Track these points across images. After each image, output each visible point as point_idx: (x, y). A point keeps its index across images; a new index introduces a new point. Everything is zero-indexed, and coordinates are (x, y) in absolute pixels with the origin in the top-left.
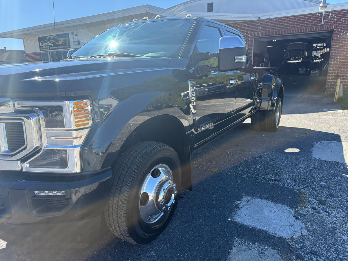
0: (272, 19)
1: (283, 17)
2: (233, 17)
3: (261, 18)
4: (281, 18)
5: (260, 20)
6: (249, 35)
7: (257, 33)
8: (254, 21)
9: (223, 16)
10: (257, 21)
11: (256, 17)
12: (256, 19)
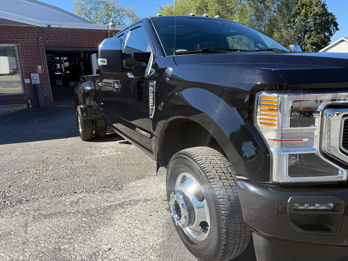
0: (63, 29)
1: (75, 29)
2: (21, 19)
3: (52, 26)
4: (72, 29)
5: (51, 28)
6: (40, 42)
7: (50, 41)
8: (43, 28)
9: (9, 16)
10: (46, 28)
11: (45, 24)
12: (45, 26)
